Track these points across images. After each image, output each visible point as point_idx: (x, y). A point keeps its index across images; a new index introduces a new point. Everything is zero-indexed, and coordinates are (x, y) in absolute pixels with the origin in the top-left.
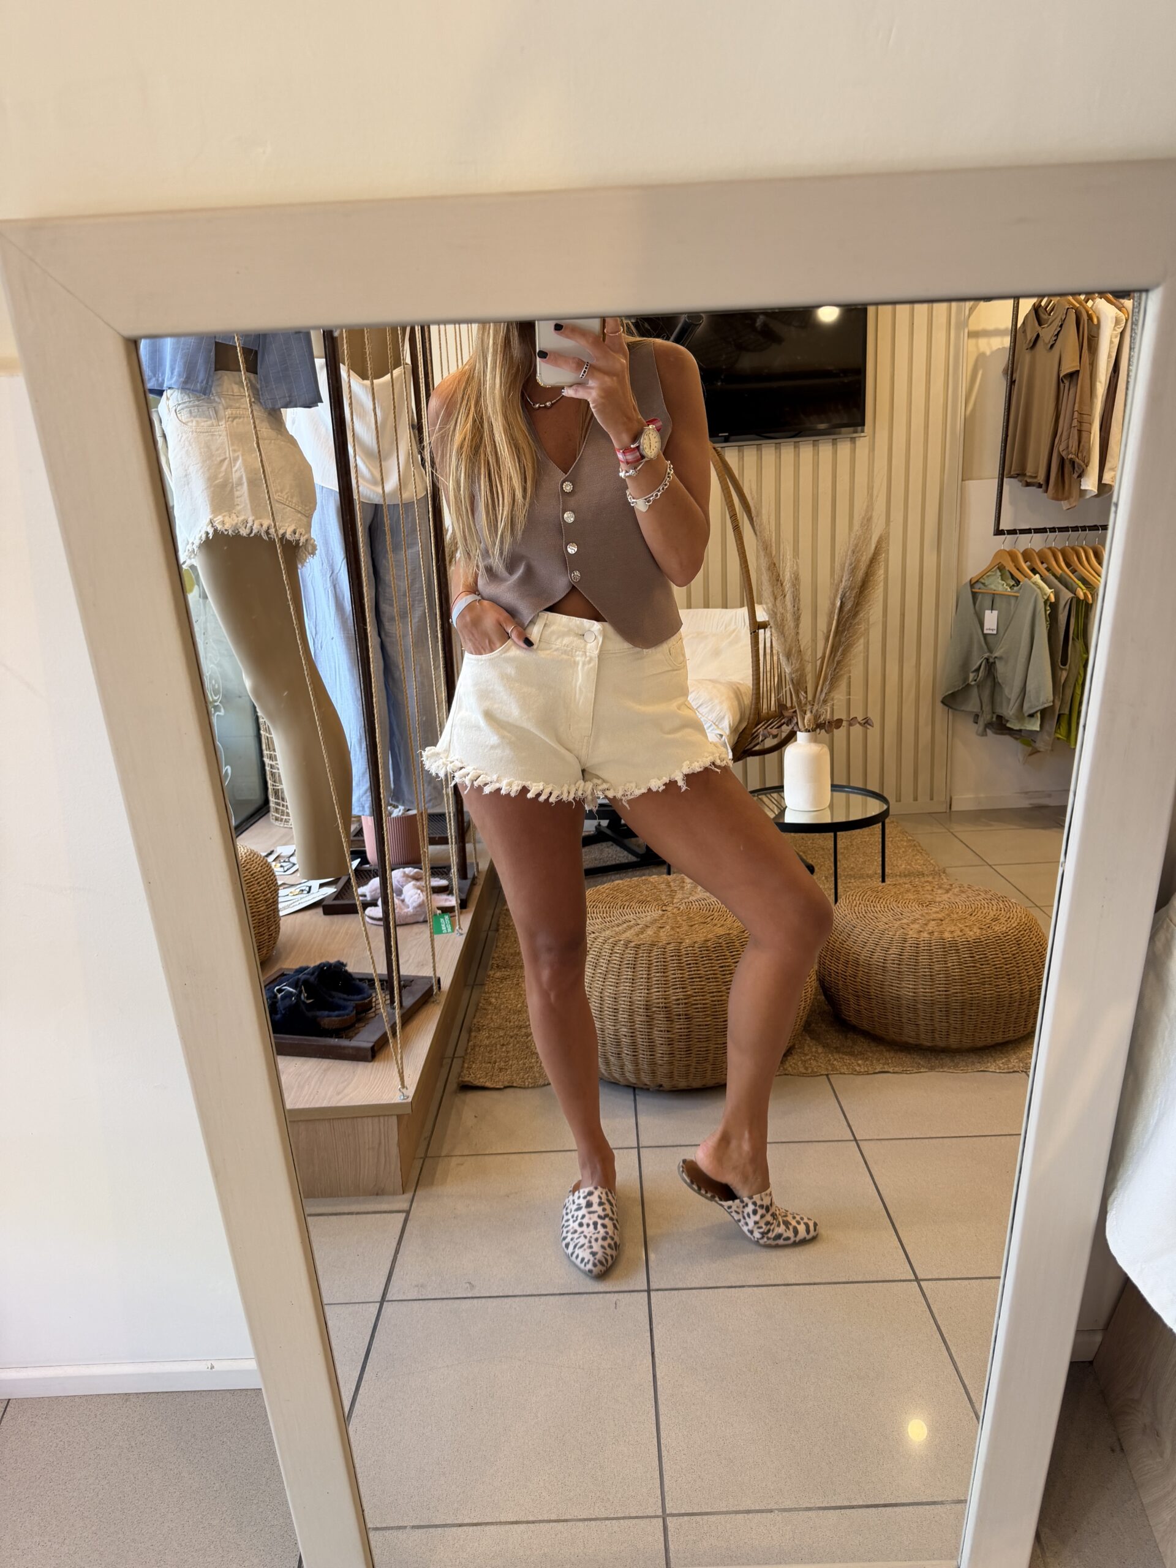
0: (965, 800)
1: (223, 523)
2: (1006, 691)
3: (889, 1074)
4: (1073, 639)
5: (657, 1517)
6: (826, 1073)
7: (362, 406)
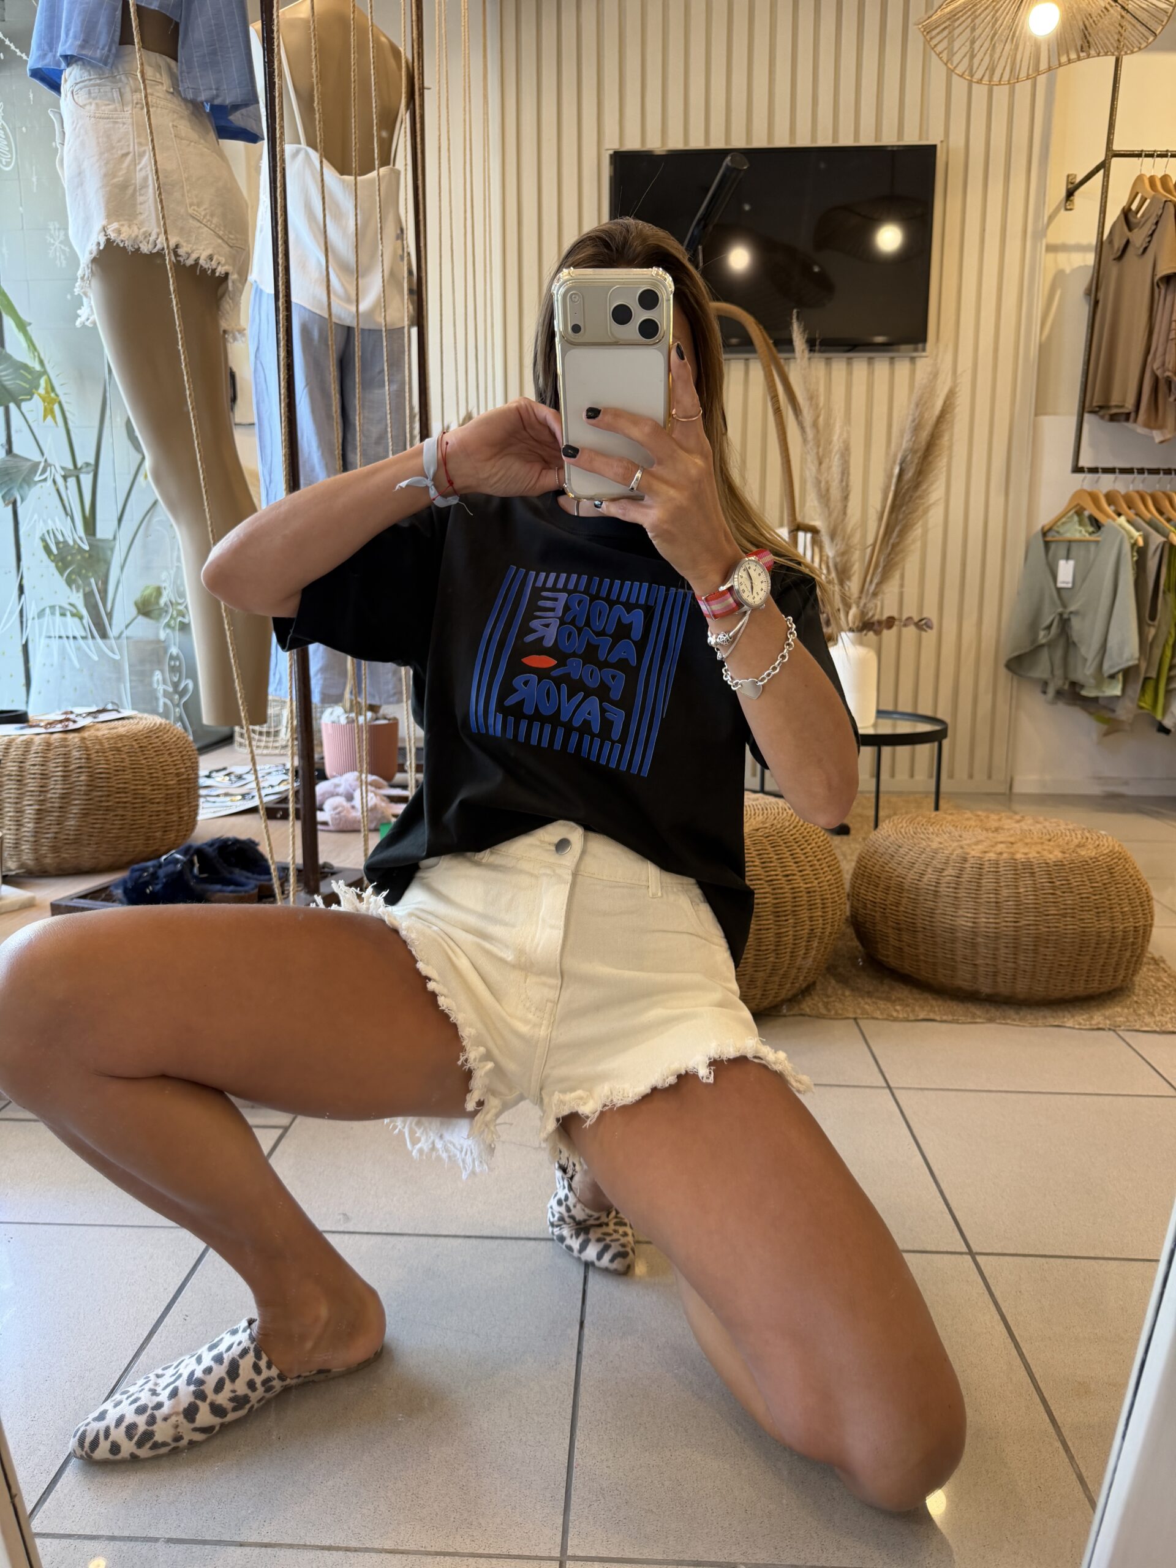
0: (1027, 781)
1: (119, 232)
2: (1083, 650)
3: (935, 1024)
4: (1164, 592)
5: (551, 1559)
6: (854, 1016)
7: (337, 205)
